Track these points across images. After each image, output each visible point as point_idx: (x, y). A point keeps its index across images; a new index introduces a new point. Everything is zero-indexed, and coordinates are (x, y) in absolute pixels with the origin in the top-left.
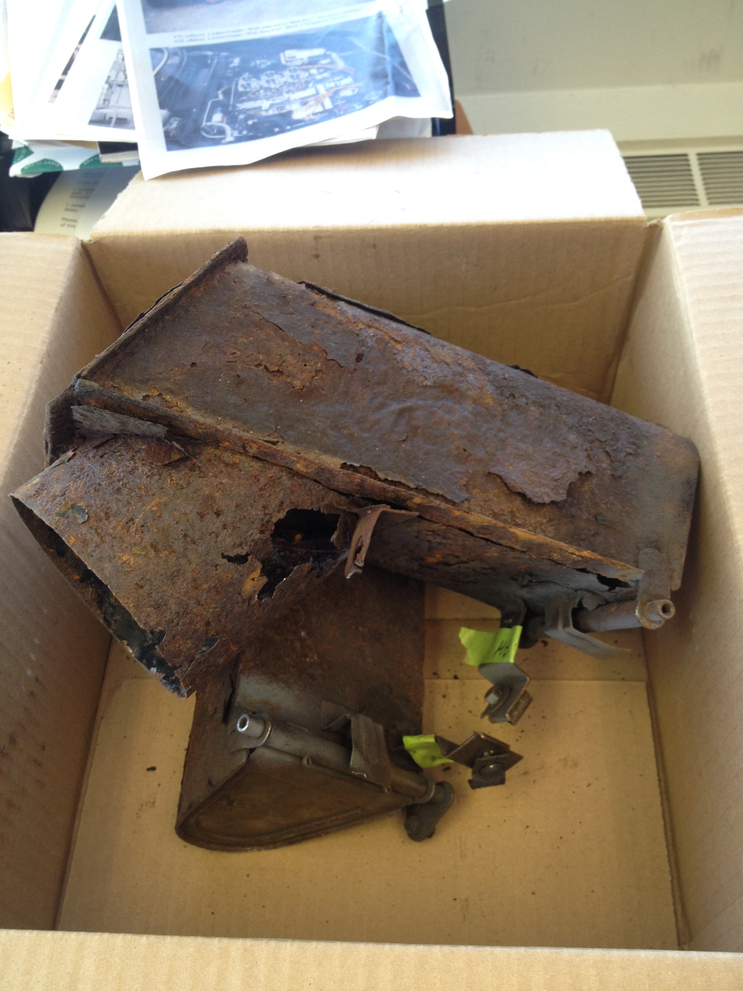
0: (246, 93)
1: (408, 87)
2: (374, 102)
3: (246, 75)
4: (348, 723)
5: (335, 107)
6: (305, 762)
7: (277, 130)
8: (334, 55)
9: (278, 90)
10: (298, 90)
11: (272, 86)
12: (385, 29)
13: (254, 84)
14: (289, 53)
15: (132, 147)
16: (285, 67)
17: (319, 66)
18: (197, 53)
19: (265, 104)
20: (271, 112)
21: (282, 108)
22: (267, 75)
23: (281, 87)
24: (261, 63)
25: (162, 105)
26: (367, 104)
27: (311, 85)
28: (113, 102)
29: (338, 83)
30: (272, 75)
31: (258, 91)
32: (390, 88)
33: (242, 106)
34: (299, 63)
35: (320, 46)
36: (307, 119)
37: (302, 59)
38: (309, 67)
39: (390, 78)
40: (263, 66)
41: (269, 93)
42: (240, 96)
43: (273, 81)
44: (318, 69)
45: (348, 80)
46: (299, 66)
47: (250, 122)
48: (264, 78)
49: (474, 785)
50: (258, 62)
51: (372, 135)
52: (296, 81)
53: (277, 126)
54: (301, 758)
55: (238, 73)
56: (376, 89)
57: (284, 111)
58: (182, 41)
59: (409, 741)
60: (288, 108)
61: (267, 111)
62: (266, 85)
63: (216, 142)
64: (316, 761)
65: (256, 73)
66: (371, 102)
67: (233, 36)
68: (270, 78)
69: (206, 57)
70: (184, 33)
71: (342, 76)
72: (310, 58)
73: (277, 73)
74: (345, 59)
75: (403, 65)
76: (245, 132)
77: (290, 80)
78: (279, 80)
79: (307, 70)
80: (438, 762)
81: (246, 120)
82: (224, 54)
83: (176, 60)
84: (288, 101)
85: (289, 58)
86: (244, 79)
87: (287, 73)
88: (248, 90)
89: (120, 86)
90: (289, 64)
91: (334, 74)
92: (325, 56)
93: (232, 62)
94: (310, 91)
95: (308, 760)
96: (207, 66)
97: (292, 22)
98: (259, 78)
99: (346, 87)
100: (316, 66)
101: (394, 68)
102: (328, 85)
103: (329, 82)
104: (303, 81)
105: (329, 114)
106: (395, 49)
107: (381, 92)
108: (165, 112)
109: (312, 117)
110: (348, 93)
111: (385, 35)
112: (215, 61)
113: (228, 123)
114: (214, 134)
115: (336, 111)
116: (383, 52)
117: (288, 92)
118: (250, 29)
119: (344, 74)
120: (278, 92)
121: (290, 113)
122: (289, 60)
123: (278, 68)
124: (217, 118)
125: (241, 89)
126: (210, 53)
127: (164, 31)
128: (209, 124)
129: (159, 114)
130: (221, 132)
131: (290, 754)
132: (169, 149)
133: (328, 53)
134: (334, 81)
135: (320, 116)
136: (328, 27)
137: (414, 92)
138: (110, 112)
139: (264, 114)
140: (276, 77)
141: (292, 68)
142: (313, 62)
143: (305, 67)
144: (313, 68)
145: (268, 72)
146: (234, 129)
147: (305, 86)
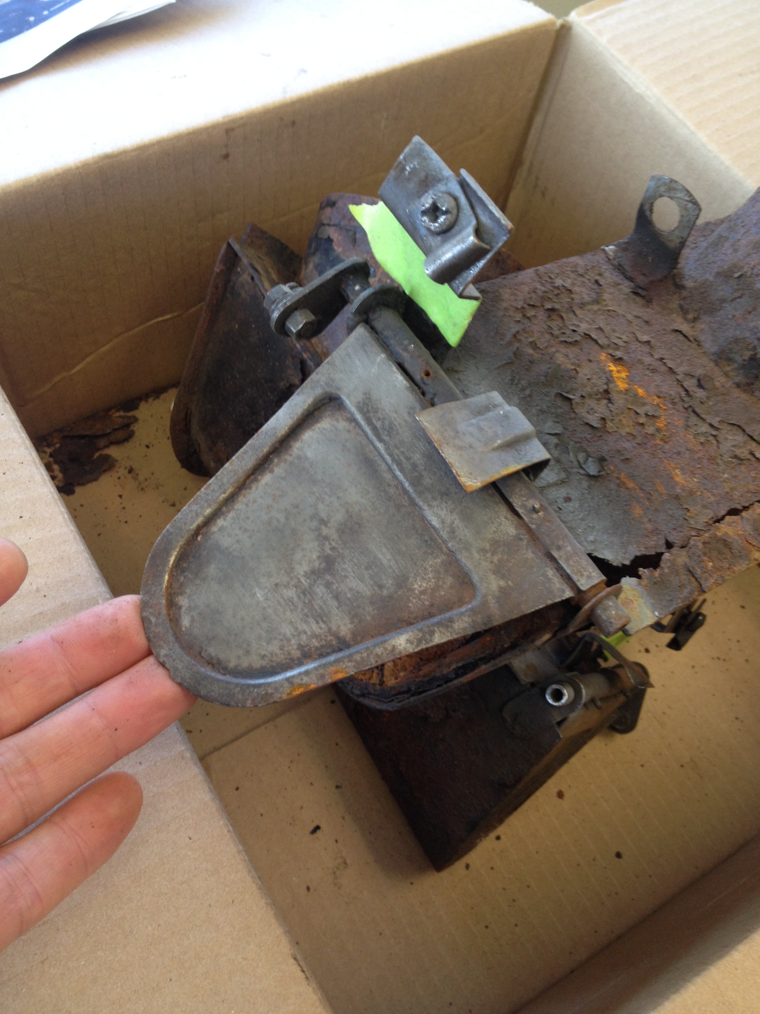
7: (32, 19)
53: (29, 14)
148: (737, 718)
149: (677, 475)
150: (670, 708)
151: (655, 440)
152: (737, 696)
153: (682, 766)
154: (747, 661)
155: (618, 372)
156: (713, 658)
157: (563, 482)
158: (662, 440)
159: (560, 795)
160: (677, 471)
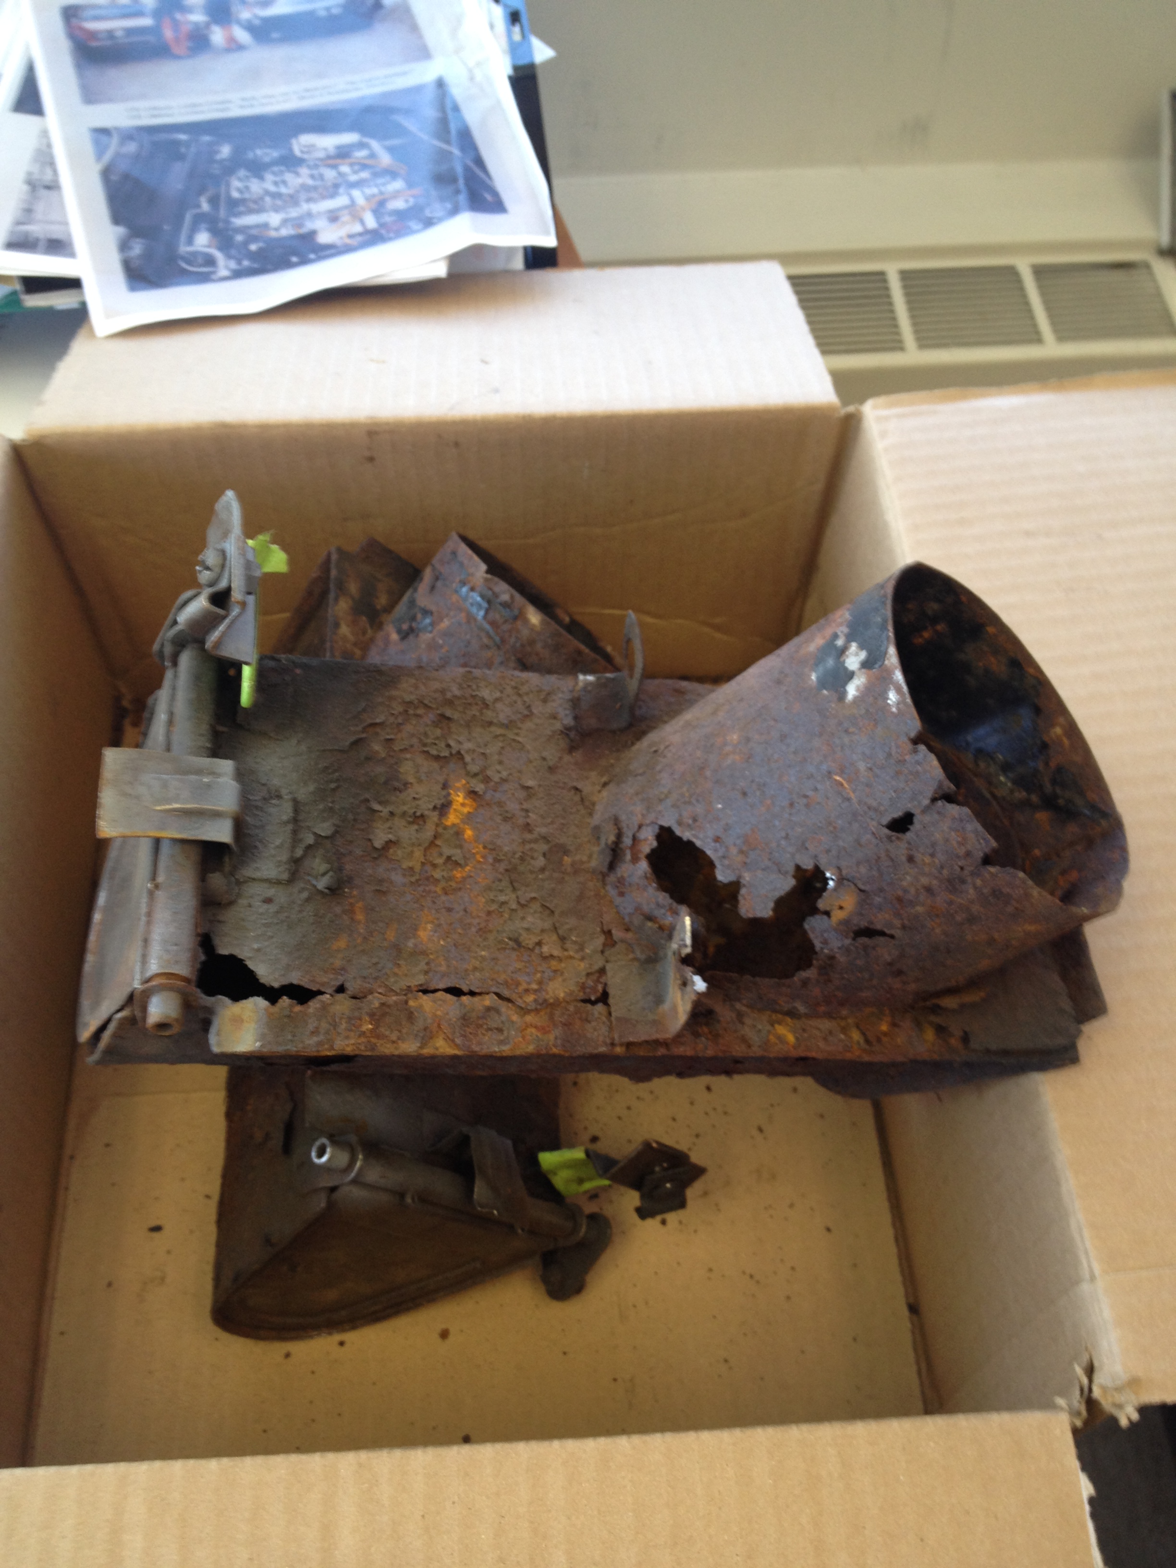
0: (243, 201)
1: (489, 197)
2: (440, 220)
3: (242, 173)
4: (465, 1141)
5: (382, 225)
6: (409, 1200)
7: (294, 259)
8: (375, 144)
9: (291, 196)
10: (324, 197)
11: (283, 190)
12: (449, 105)
13: (256, 187)
14: (306, 139)
15: (74, 284)
16: (300, 162)
17: (352, 160)
18: (163, 136)
19: (274, 219)
20: (284, 232)
21: (300, 226)
22: (274, 174)
23: (298, 192)
24: (265, 153)
25: (116, 219)
26: (429, 223)
27: (341, 190)
28: (39, 215)
29: (383, 189)
30: (281, 173)
31: (262, 199)
32: (462, 198)
33: (240, 221)
34: (321, 155)
35: (351, 128)
36: (339, 243)
37: (325, 149)
38: (338, 161)
39: (461, 182)
40: (267, 159)
41: (279, 202)
42: (235, 206)
43: (284, 183)
44: (351, 165)
45: (398, 185)
46: (321, 160)
47: (253, 247)
48: (269, 177)
49: (643, 1213)
50: (259, 152)
51: (440, 271)
52: (318, 183)
53: (295, 253)
54: (402, 1195)
55: (230, 168)
56: (442, 199)
57: (303, 231)
58: (139, 117)
59: (547, 1159)
60: (309, 226)
61: (277, 229)
62: (272, 188)
63: (204, 278)
64: (423, 1198)
65: (257, 169)
66: (435, 220)
67: (218, 110)
68: (278, 179)
69: (177, 143)
70: (142, 104)
71: (388, 178)
72: (338, 147)
73: (289, 171)
74: (390, 150)
75: (480, 162)
76: (246, 263)
77: (310, 182)
78: (294, 181)
79: (334, 167)
80: (588, 1186)
81: (246, 243)
82: (206, 138)
83: (131, 148)
84: (309, 215)
85: (305, 146)
86: (240, 179)
87: (304, 171)
88: (247, 196)
89: (48, 188)
90: (305, 156)
91: (376, 175)
92: (361, 145)
93: (217, 152)
94: (341, 201)
95: (413, 1199)
96: (181, 157)
97: (307, 90)
98: (261, 178)
99: (396, 195)
100: (348, 161)
101: (467, 169)
102: (369, 191)
103: (369, 186)
104: (329, 184)
105: (373, 238)
106: (466, 139)
107: (449, 206)
108: (121, 230)
109: (349, 241)
110: (399, 204)
111: (450, 115)
112: (193, 149)
113: (220, 249)
114: (200, 266)
115: (383, 232)
116: (448, 142)
117: (309, 200)
118: (243, 99)
119: (392, 174)
120: (293, 200)
121: (313, 234)
122: (305, 149)
123: (291, 162)
124: (202, 240)
125: (235, 195)
126: (183, 137)
127: (110, 100)
128: (190, 249)
129: (111, 234)
130: (210, 261)
131: (385, 1190)
132: (133, 288)
133: (366, 140)
134: (376, 186)
135: (359, 239)
136: (363, 98)
137: (497, 206)
138: (35, 229)
139: (273, 234)
140: (289, 177)
141: (311, 163)
142: (343, 153)
143: (331, 162)
144: (343, 164)
145: (276, 169)
146: (229, 257)
147: (333, 191)
148: (726, 1361)
149: (425, 929)
150: (647, 1303)
151: (436, 886)
152: (745, 1334)
153: (615, 1380)
154: (788, 1298)
155: (463, 805)
156: (744, 1273)
157: (278, 882)
158: (443, 889)
159: (444, 1334)
160: (429, 926)
